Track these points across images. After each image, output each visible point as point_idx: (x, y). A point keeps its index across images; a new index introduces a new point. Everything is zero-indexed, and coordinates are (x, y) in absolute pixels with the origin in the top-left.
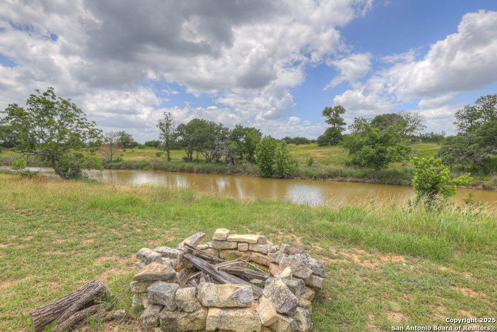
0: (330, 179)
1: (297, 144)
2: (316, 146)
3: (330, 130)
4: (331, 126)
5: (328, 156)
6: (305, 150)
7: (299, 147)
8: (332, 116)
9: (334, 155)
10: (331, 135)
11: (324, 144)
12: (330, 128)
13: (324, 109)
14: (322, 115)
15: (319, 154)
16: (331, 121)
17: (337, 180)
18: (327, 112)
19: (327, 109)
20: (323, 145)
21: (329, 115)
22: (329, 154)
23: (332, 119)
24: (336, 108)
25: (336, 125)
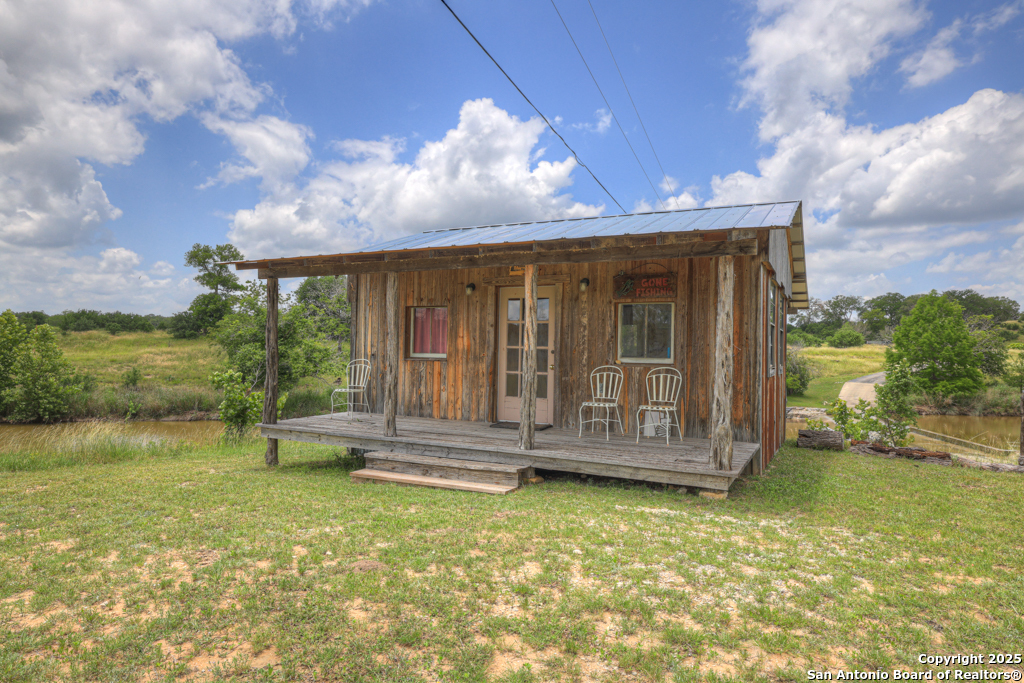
0: (172, 417)
1: (113, 332)
2: (166, 339)
3: (204, 301)
4: (207, 290)
5: (186, 364)
6: (131, 348)
7: (116, 338)
8: (210, 266)
9: (201, 361)
10: (204, 312)
11: (188, 332)
12: (205, 297)
13: (191, 249)
14: (185, 262)
15: (159, 357)
16: (209, 279)
17: (189, 417)
18: (198, 257)
19: (199, 250)
20: (184, 337)
21: (202, 263)
22: (190, 357)
23: (210, 275)
24: (221, 249)
25: (221, 289)
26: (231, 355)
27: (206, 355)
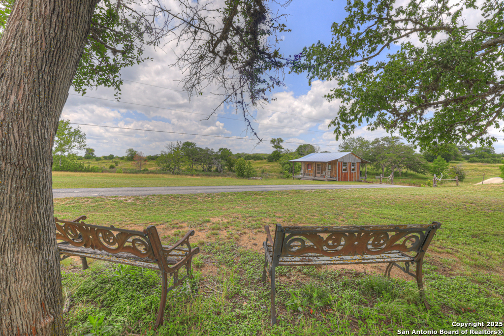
2: (266, 162)
3: (275, 152)
4: (275, 150)
6: (260, 164)
8: (276, 143)
10: (275, 155)
11: (271, 160)
13: (271, 139)
14: (270, 143)
15: (267, 166)
16: (275, 147)
19: (273, 140)
20: (271, 162)
21: (274, 143)
22: (273, 167)
23: (276, 146)
24: (278, 139)
25: (278, 149)
26: (283, 166)
27: (276, 166)
